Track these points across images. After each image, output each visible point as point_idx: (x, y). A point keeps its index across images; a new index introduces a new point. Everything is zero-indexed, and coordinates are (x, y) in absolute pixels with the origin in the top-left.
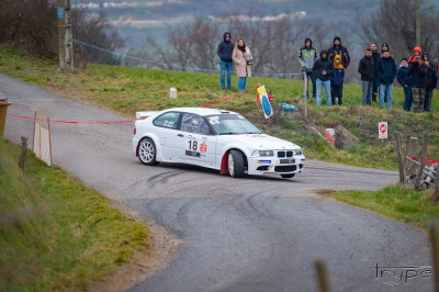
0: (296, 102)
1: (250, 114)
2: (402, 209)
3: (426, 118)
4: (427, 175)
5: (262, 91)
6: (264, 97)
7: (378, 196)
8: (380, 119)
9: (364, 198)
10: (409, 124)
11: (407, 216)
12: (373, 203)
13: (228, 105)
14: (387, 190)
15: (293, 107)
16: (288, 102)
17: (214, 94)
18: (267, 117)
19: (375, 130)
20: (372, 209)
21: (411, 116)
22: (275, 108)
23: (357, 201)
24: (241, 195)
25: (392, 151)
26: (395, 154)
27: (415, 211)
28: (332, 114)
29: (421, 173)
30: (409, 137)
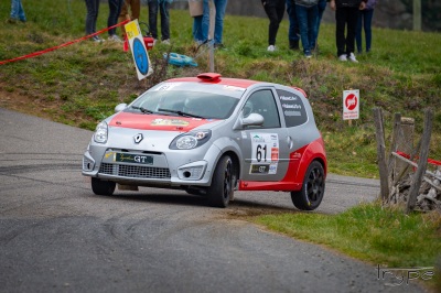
0: (195, 50)
1: (110, 72)
2: (384, 246)
3: (429, 84)
4: (429, 187)
5: (134, 30)
6: (136, 40)
7: (341, 222)
8: (347, 84)
9: (316, 226)
10: (398, 94)
11: (392, 258)
12: (331, 234)
13: (70, 54)
14: (358, 212)
15: (188, 59)
16: (179, 51)
17: (45, 35)
18: (141, 77)
19: (336, 104)
20: (331, 245)
21: (403, 79)
22: (156, 62)
23: (304, 231)
24: (93, 218)
25: (367, 143)
26: (372, 148)
27: (407, 249)
28: (259, 73)
29: (419, 181)
30: (398, 117)
